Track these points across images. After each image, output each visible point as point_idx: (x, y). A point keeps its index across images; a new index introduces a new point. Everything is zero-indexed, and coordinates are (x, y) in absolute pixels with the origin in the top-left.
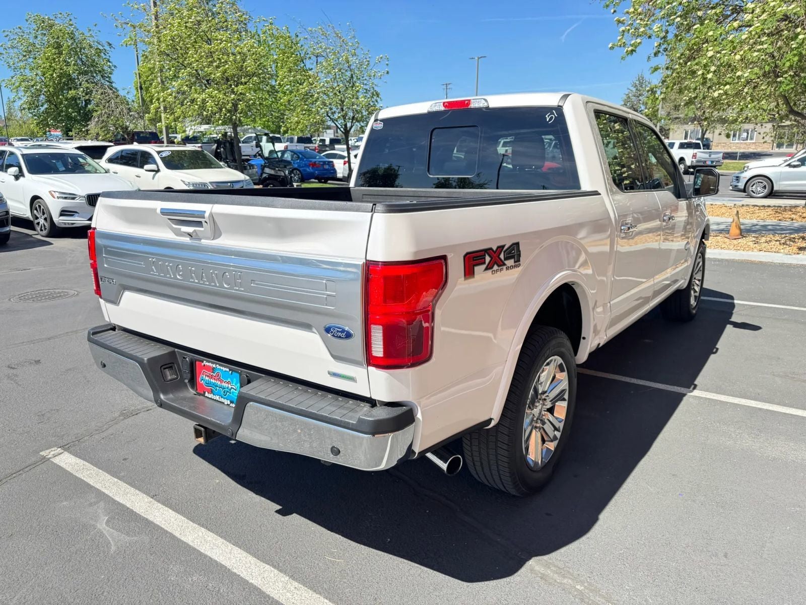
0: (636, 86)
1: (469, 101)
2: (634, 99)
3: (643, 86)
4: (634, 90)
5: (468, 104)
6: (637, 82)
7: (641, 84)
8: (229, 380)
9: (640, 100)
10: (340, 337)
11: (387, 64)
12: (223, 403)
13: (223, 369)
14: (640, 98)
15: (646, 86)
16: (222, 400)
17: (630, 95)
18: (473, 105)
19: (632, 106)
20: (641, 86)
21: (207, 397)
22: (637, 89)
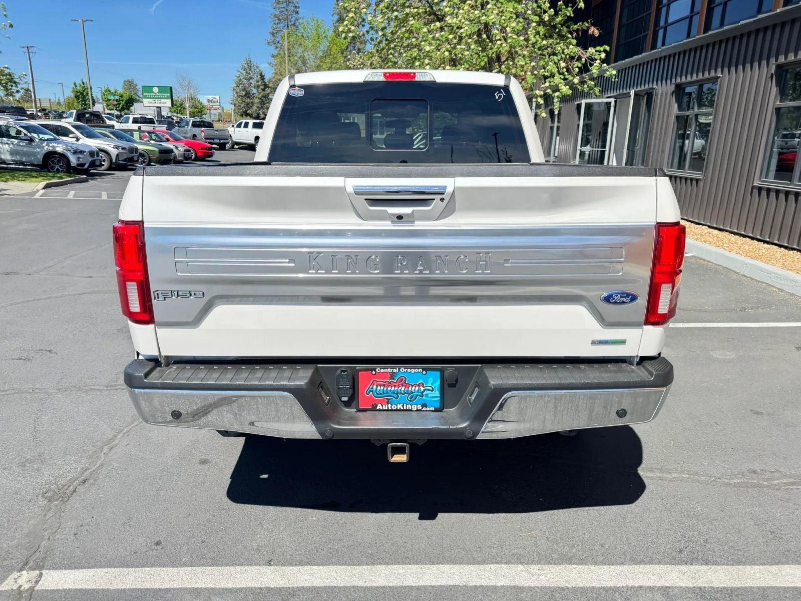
0: (245, 68)
1: (414, 74)
2: (245, 82)
3: (252, 70)
4: (244, 72)
5: (414, 76)
6: (246, 66)
7: (250, 67)
8: (421, 381)
9: (251, 83)
10: (623, 302)
11: (5, 15)
12: (411, 410)
13: (414, 371)
14: (251, 81)
15: (254, 70)
16: (409, 407)
17: (241, 78)
18: (418, 78)
19: (245, 88)
20: (250, 70)
21: (380, 410)
22: (247, 73)
